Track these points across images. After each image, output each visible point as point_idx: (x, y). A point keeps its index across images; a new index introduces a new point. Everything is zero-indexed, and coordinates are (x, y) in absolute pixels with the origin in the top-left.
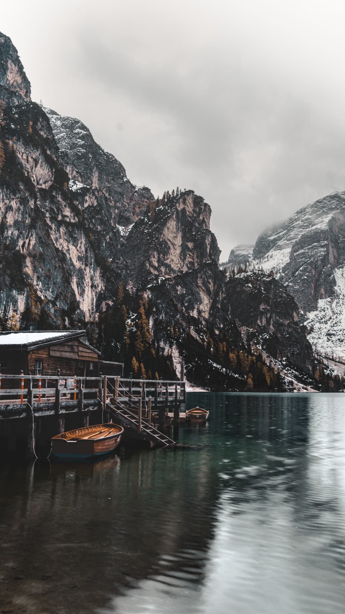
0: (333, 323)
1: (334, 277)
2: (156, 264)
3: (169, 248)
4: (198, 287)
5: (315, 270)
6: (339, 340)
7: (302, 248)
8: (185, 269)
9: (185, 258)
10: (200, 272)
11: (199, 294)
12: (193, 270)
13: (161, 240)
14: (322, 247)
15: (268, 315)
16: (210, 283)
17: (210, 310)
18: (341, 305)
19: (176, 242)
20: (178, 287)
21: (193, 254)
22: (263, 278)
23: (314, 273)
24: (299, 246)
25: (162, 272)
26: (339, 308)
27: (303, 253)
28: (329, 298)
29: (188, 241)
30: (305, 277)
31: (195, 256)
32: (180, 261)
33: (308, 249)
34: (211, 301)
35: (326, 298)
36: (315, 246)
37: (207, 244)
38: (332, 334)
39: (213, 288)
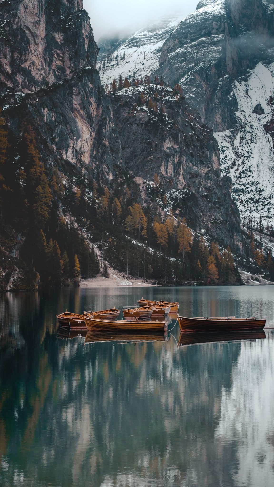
0: (239, 172)
1: (234, 94)
2: (9, 70)
3: (28, 42)
4: (73, 110)
5: (206, 84)
6: (251, 199)
7: (181, 45)
8: (52, 79)
9: (51, 61)
10: (76, 85)
11: (75, 122)
12: (65, 81)
13: (15, 27)
14: (215, 44)
15: (176, 159)
16: (91, 104)
17: (92, 151)
18: (249, 142)
19: (38, 33)
20: (44, 109)
21: (63, 53)
22: (165, 96)
23: (204, 88)
25: (19, 83)
26: (246, 148)
28: (228, 131)
29: (55, 31)
30: (192, 95)
31: (67, 56)
32: (44, 64)
33: (191, 47)
34: (93, 134)
35: (223, 130)
36: (203, 42)
37: (84, 36)
38: (240, 191)
39: (95, 113)
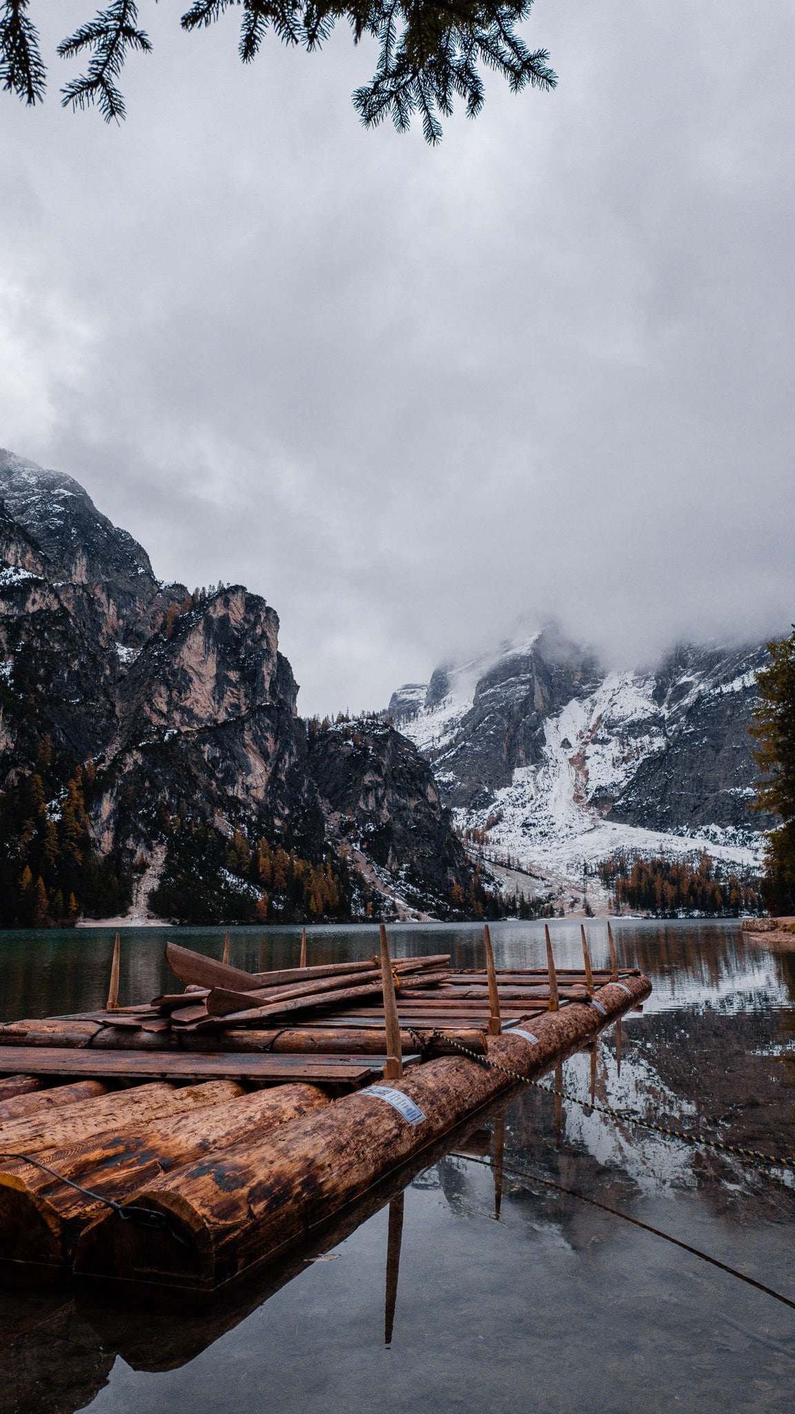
0: (536, 805)
1: (542, 731)
2: (165, 709)
3: (191, 680)
4: (245, 746)
5: (509, 721)
6: (541, 833)
7: (492, 685)
8: (222, 717)
9: (222, 698)
10: (247, 721)
11: (245, 757)
12: (239, 718)
13: (176, 667)
14: (523, 683)
15: (380, 793)
16: (267, 739)
17: (267, 786)
18: (552, 775)
19: (204, 671)
20: (204, 745)
21: (239, 691)
22: (373, 730)
23: (506, 725)
24: (487, 683)
25: (175, 721)
26: (547, 782)
27: (494, 694)
28: (532, 766)
29: (228, 669)
30: (492, 732)
31: (242, 694)
32: (213, 702)
33: (500, 687)
34: (268, 768)
35: (527, 765)
36: (512, 682)
37: (265, 673)
38: (531, 825)
39: (273, 748)
